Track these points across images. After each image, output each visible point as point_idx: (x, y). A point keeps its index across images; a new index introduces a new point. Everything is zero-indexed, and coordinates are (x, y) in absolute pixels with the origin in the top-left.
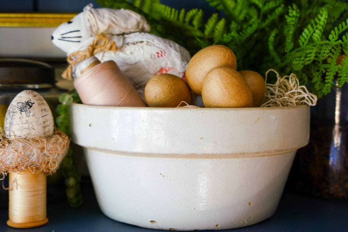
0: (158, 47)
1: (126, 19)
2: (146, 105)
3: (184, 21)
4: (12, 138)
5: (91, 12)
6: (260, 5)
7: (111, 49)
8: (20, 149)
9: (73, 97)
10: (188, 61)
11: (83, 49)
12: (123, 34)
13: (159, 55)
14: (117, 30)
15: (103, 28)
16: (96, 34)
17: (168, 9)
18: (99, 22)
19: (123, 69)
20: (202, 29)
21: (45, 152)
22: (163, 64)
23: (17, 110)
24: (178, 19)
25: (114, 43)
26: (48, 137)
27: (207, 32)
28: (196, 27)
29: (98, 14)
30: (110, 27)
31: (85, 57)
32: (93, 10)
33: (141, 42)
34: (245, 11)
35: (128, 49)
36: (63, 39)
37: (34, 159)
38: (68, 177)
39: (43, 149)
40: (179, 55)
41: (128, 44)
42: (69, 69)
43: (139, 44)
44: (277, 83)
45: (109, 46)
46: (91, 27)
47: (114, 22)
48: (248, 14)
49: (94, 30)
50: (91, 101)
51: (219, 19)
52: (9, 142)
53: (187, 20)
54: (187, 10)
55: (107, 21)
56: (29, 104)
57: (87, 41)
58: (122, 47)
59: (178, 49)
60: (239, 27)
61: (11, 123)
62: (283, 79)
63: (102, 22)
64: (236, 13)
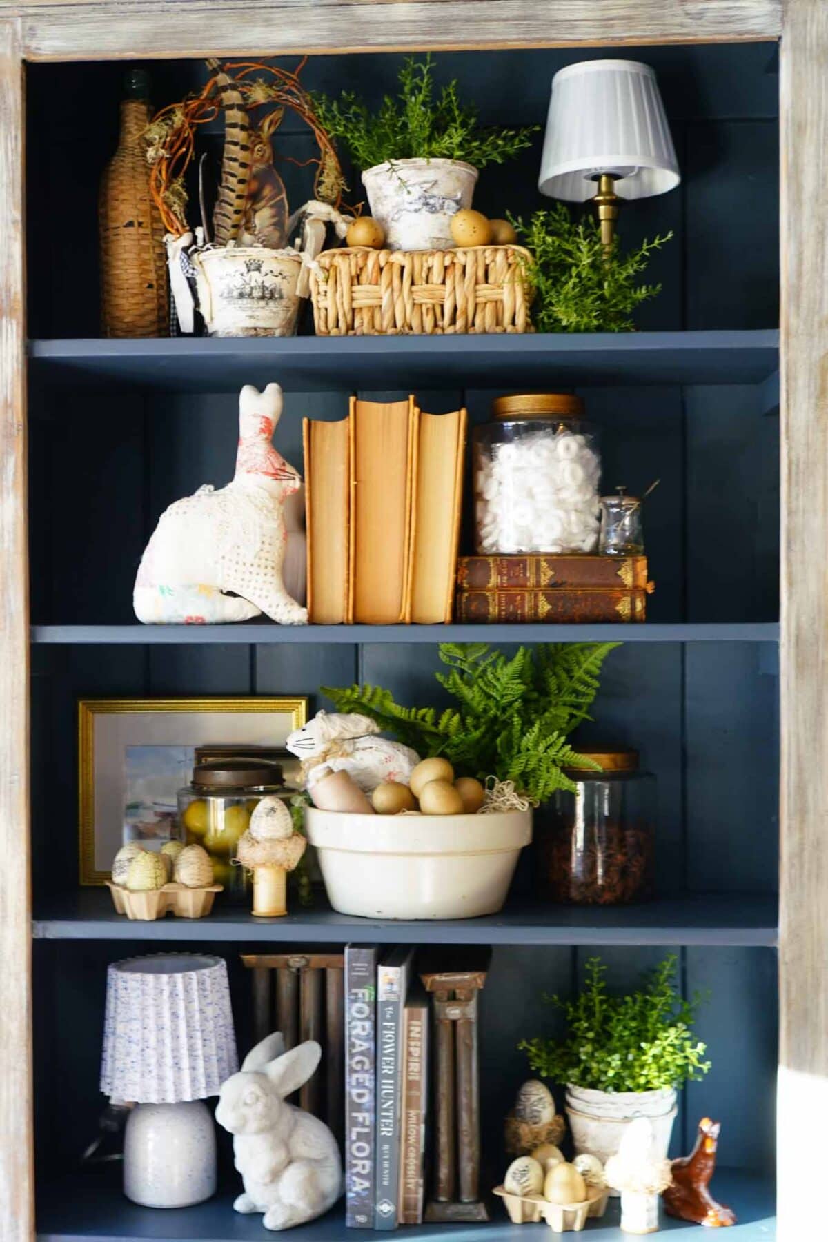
0: (386, 753)
1: (356, 725)
2: (375, 812)
3: (416, 718)
4: (259, 839)
5: (324, 720)
6: (498, 699)
7: (342, 755)
8: (268, 849)
9: (305, 799)
10: (416, 764)
11: (317, 755)
12: (354, 738)
13: (388, 760)
14: (348, 736)
15: (334, 734)
16: (329, 741)
17: (399, 707)
18: (330, 729)
19: (353, 773)
20: (436, 724)
21: (288, 851)
22: (391, 769)
23: (264, 815)
24: (409, 717)
25: (345, 751)
26: (290, 838)
27: (441, 727)
28: (429, 723)
29: (330, 721)
30: (341, 733)
31: (318, 763)
32: (325, 717)
33: (371, 748)
34: (483, 703)
35: (358, 755)
36: (297, 745)
37: (278, 856)
38: (301, 876)
39: (285, 848)
40: (407, 759)
41: (358, 749)
42: (302, 773)
43: (369, 750)
44: (495, 789)
45: (340, 753)
46: (323, 735)
47: (345, 729)
48: (486, 705)
49: (326, 736)
50: (325, 807)
51: (454, 714)
52: (258, 842)
53: (419, 717)
54: (418, 709)
55: (338, 728)
56: (273, 810)
57: (320, 748)
58: (352, 752)
59: (406, 752)
60: (475, 722)
61: (258, 826)
62: (500, 785)
63: (334, 729)
64: (474, 704)
